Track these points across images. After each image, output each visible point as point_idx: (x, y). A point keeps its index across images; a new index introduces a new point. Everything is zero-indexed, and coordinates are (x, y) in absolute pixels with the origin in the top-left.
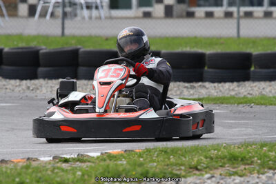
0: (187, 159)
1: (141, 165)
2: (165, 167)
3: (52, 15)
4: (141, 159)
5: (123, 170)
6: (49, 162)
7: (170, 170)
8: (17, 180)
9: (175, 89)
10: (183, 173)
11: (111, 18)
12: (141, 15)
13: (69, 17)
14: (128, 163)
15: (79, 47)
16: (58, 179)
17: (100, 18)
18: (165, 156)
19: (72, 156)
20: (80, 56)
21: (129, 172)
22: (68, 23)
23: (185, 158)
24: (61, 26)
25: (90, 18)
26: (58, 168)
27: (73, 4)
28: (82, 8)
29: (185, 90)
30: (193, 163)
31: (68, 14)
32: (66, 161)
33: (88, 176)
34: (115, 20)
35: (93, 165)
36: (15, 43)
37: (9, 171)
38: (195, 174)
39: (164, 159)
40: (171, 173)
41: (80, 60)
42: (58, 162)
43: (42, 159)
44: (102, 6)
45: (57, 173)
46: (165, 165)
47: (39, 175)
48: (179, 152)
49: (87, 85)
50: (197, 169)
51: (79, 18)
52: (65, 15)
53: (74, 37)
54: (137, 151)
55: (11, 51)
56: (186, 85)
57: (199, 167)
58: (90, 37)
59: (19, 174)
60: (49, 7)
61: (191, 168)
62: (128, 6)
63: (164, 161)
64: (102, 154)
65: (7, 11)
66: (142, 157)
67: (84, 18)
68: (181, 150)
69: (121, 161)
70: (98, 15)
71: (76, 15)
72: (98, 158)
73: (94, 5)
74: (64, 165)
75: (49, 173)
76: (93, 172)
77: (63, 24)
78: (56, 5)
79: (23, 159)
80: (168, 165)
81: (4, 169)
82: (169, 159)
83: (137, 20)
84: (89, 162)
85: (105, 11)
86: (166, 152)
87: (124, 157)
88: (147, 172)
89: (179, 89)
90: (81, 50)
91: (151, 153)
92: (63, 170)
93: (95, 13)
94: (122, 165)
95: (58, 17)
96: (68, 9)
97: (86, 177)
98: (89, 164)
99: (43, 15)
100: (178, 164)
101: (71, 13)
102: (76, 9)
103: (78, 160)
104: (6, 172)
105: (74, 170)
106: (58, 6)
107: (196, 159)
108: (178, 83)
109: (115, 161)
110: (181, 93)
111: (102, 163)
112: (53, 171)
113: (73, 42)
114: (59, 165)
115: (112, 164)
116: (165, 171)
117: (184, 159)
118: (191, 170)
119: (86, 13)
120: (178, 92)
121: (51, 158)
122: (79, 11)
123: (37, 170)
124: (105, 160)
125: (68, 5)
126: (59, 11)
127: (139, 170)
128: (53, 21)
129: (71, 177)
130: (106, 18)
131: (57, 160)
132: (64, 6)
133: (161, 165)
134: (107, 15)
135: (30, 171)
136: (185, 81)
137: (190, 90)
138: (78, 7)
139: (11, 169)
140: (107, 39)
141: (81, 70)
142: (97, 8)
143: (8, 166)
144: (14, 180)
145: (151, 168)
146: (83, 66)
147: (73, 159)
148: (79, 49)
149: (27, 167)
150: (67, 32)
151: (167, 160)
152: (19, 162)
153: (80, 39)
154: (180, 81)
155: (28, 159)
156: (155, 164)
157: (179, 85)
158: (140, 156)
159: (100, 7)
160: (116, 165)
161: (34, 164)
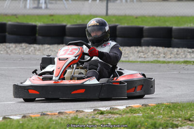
0: (183, 112)
1: (151, 117)
2: (168, 119)
4: (152, 113)
5: (139, 122)
6: (90, 114)
7: (171, 121)
9: (182, 53)
10: (180, 124)
11: (140, 1)
18: (169, 110)
19: (107, 109)
20: (117, 30)
21: (143, 123)
23: (182, 111)
24: (105, 7)
25: (126, 1)
26: (96, 119)
29: (188, 54)
30: (188, 116)
32: (102, 113)
35: (119, 116)
36: (75, 20)
37: (63, 122)
38: (188, 124)
39: (168, 112)
40: (172, 124)
41: (117, 33)
42: (96, 114)
43: (86, 111)
46: (168, 117)
48: (179, 107)
50: (190, 120)
53: (114, 16)
55: (71, 27)
56: (190, 50)
57: (191, 119)
58: (125, 17)
61: (185, 119)
63: (167, 114)
64: (126, 107)
66: (153, 111)
68: (179, 106)
69: (139, 113)
72: (124, 110)
79: (74, 111)
80: (170, 117)
82: (171, 113)
84: (117, 114)
86: (169, 107)
87: (141, 111)
88: (155, 123)
89: (184, 54)
90: (119, 26)
91: (160, 108)
92: (99, 121)
94: (139, 117)
100: (177, 116)
103: (110, 112)
104: (61, 123)
107: (189, 113)
108: (184, 49)
109: (135, 113)
110: (185, 57)
112: (92, 122)
113: (114, 20)
114: (97, 116)
116: (168, 122)
117: (181, 113)
118: (185, 121)
120: (184, 56)
121: (92, 110)
123: (82, 120)
124: (128, 113)
127: (150, 121)
131: (96, 112)
133: (165, 117)
135: (77, 121)
136: (189, 48)
137: (192, 54)
139: (65, 120)
140: (137, 18)
143: (63, 117)
145: (159, 120)
147: (107, 112)
148: (117, 25)
149: (75, 119)
150: (110, 12)
151: (169, 113)
152: (71, 113)
153: (119, 18)
154: (185, 47)
155: (77, 111)
156: (162, 116)
157: (185, 51)
160: (135, 117)
161: (81, 115)
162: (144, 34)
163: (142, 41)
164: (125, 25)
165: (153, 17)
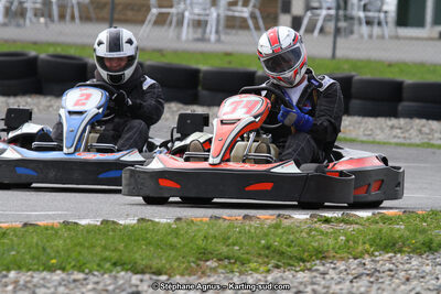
1: (423, 231)
3: (322, 30)
4: (425, 224)
5: (400, 238)
6: (305, 221)
8: (263, 242)
11: (397, 37)
12: (436, 35)
13: (343, 34)
14: (407, 228)
15: (353, 73)
16: (316, 244)
17: (382, 37)
19: (335, 215)
20: (353, 85)
21: (407, 239)
22: (341, 41)
24: (332, 45)
25: (371, 36)
26: (315, 230)
27: (349, 18)
28: (360, 23)
31: (342, 30)
32: (327, 221)
33: (355, 242)
34: (402, 41)
35: (361, 227)
37: (253, 231)
41: (353, 90)
42: (316, 222)
43: (296, 216)
44: (387, 23)
45: (314, 236)
47: (291, 237)
49: (360, 123)
51: (355, 36)
52: (338, 31)
53: (347, 60)
54: (420, 212)
58: (368, 62)
59: (266, 235)
60: (317, 20)
62: (420, 23)
64: (374, 214)
65: (264, 23)
66: (425, 221)
67: (362, 36)
69: (398, 224)
70: (380, 33)
71: (352, 32)
72: (368, 219)
73: (376, 21)
74: (324, 227)
75: (304, 235)
76: (361, 238)
77: (335, 43)
78: (328, 18)
79: (273, 215)
81: (247, 228)
83: (431, 43)
84: (357, 223)
85: (390, 29)
87: (402, 220)
88: (431, 241)
90: (356, 78)
91: (438, 217)
92: (322, 233)
93: (376, 30)
94: (398, 230)
95: (330, 33)
96: (342, 24)
97: (351, 243)
98: (356, 226)
99: (310, 30)
101: (345, 29)
102: (352, 25)
103: (343, 221)
104: (249, 231)
105: (336, 234)
106: (330, 20)
109: (390, 224)
111: (373, 227)
112: (308, 234)
113: (346, 66)
114: (317, 225)
115: (385, 228)
119: (365, 29)
121: (308, 216)
122: (356, 28)
123: (289, 230)
124: (377, 223)
125: (342, 18)
126: (331, 26)
127: (421, 238)
128: (322, 38)
129: (331, 242)
130: (391, 38)
131: (316, 220)
132: (337, 19)
134: (393, 33)
135: (280, 231)
138: (356, 22)
139: (256, 228)
140: (390, 65)
141: (355, 103)
142: (379, 24)
143: (252, 223)
144: (259, 243)
145: (436, 236)
146: (356, 98)
147: (336, 219)
148: (353, 76)
149: (277, 226)
150: (339, 53)
152: (267, 219)
153: (355, 63)
155: (279, 215)
158: (423, 219)
159: (384, 23)
160: (392, 230)
161: (286, 223)
162: (405, 95)
163: (400, 108)
164: (367, 75)
165: (422, 65)
